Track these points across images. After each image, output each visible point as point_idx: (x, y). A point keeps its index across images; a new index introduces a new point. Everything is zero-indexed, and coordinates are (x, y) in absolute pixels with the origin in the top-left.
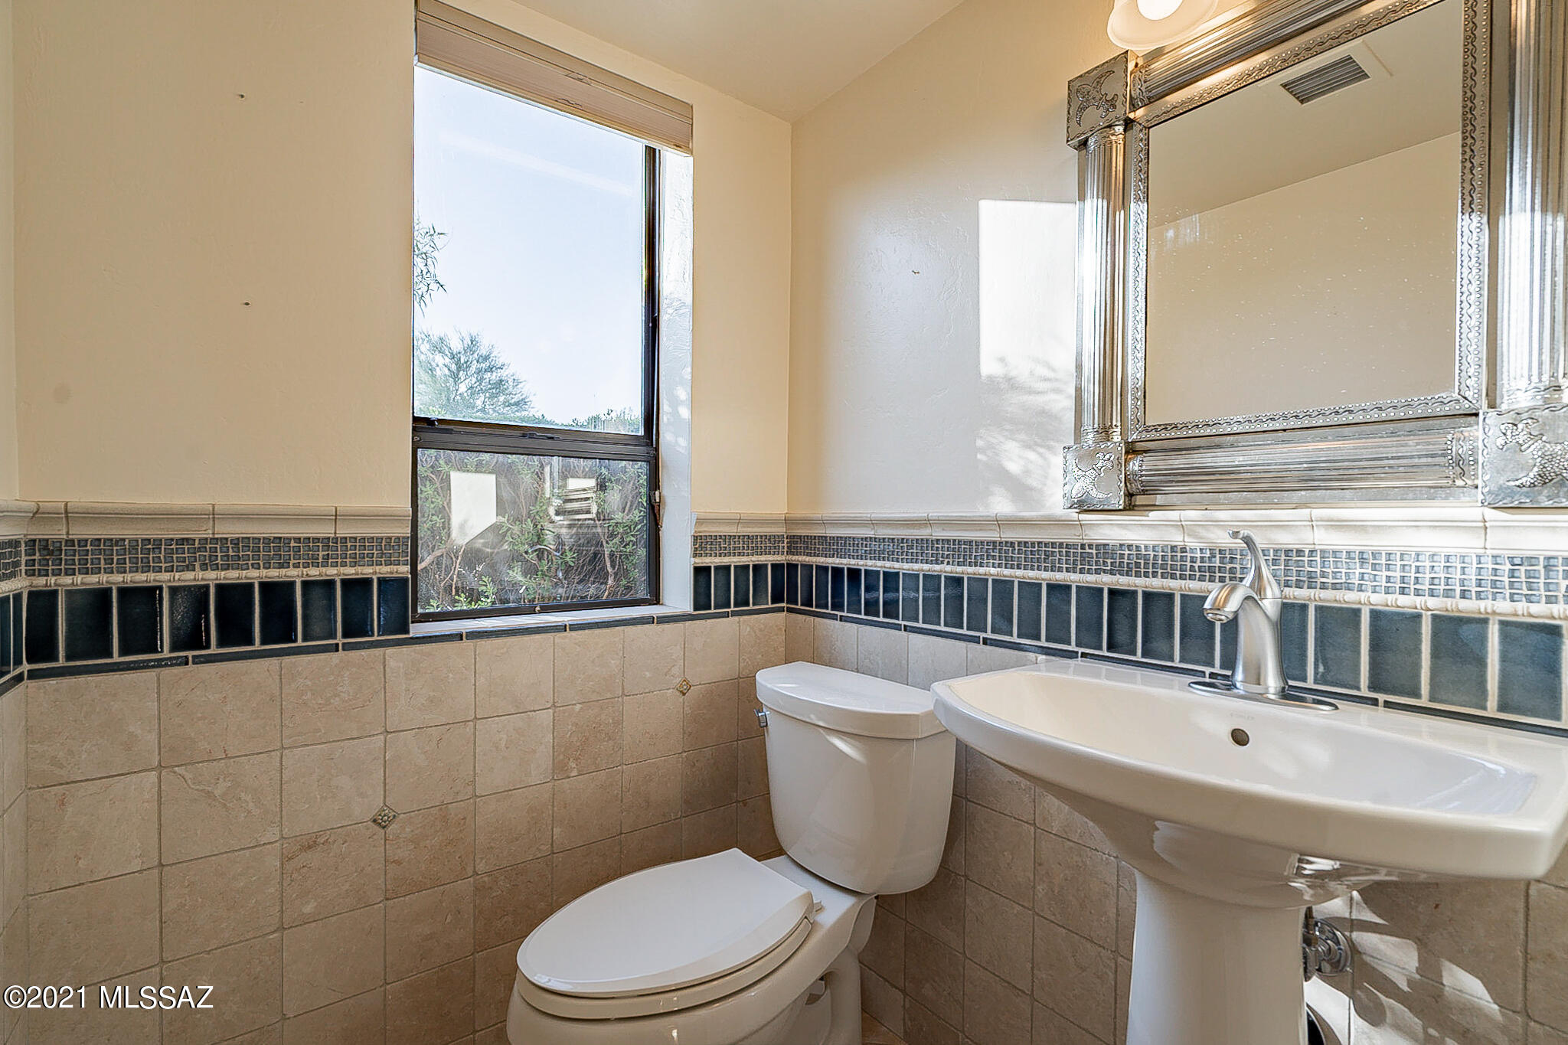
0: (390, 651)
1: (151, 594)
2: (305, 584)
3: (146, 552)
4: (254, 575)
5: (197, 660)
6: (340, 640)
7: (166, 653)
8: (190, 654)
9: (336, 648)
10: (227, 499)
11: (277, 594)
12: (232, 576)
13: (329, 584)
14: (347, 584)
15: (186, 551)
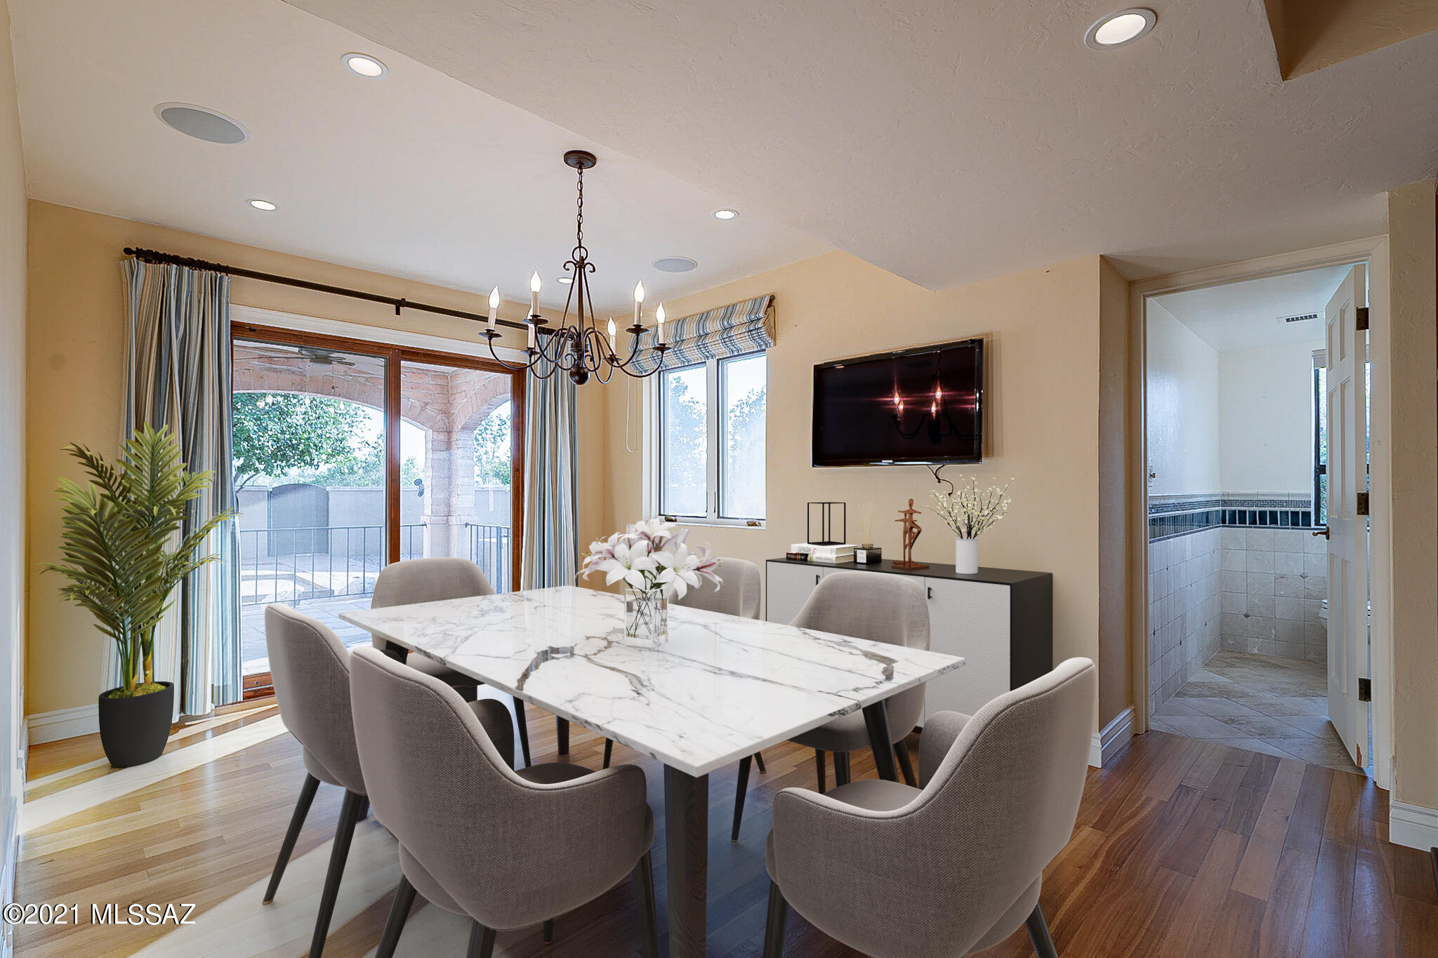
0: (1305, 531)
1: (1245, 512)
2: (1281, 512)
3: (1243, 503)
4: (1268, 509)
5: (1254, 527)
6: (1290, 526)
7: (1248, 525)
8: (1253, 526)
9: (1289, 528)
10: (1261, 491)
11: (1273, 514)
12: (1262, 509)
13: (1287, 512)
14: (1292, 512)
15: (1252, 503)
